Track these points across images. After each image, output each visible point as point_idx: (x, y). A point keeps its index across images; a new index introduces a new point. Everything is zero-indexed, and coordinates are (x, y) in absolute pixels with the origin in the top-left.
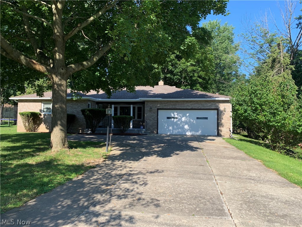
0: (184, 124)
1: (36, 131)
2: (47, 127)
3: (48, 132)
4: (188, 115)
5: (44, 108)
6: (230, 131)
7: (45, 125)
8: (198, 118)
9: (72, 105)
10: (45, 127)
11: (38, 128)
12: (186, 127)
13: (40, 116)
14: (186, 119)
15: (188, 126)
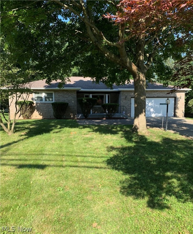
0: (150, 108)
1: (30, 118)
2: (40, 113)
3: (41, 118)
4: (153, 101)
5: (35, 97)
6: (183, 112)
7: (38, 112)
8: (161, 104)
9: (63, 94)
10: (38, 114)
11: (31, 115)
12: (152, 110)
13: (33, 105)
14: (152, 104)
15: (153, 109)
